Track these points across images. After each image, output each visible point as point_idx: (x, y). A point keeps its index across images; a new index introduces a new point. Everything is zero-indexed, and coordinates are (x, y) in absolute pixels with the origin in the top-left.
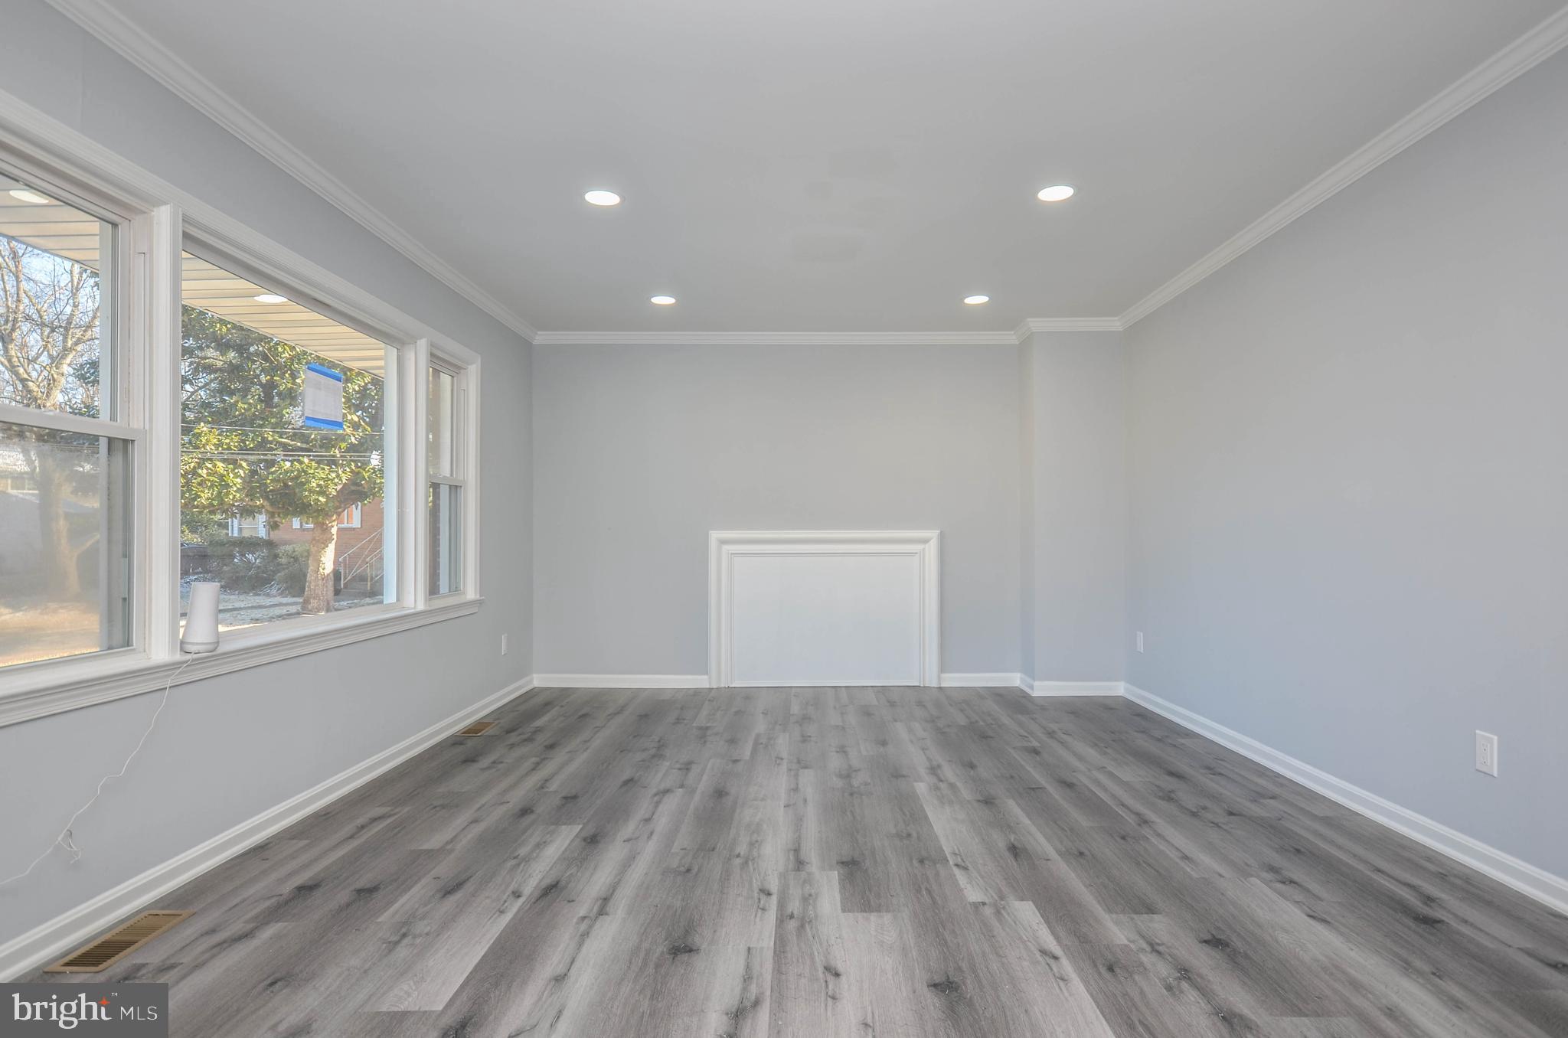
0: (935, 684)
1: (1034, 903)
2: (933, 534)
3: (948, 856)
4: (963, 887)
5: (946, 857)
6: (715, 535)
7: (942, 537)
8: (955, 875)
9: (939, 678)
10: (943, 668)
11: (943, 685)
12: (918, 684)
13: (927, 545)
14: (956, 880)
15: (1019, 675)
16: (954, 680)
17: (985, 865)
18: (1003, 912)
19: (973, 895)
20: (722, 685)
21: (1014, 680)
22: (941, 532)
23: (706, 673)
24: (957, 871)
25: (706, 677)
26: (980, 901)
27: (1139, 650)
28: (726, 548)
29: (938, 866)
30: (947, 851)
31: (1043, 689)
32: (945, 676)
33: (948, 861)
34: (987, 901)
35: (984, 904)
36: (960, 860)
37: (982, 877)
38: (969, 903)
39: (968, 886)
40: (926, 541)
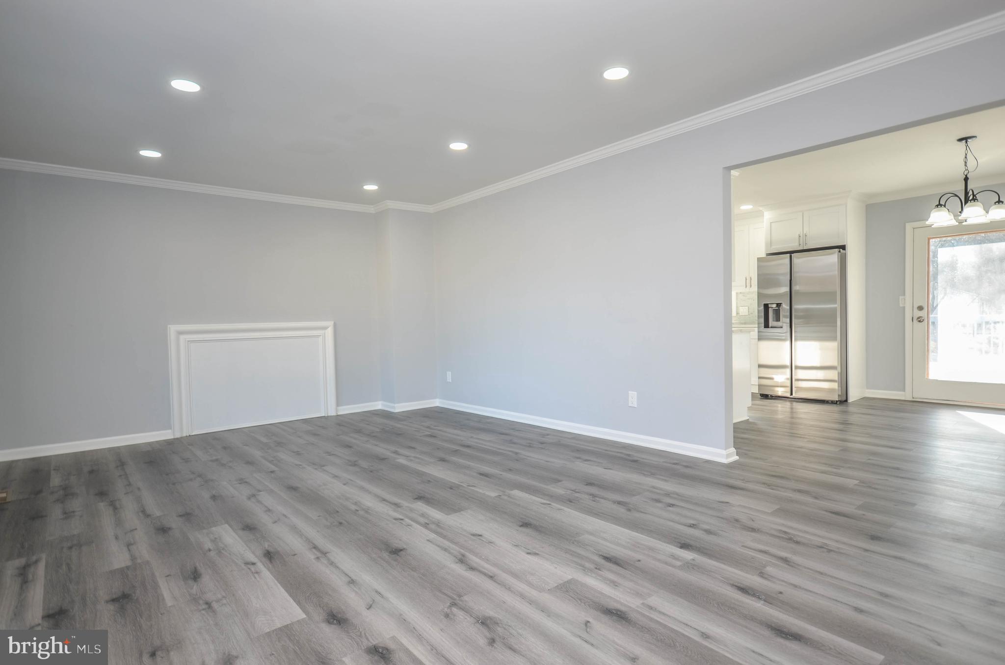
0: (335, 414)
2: (330, 324)
6: (173, 329)
7: (335, 325)
9: (337, 411)
10: (338, 404)
11: (339, 414)
12: (323, 415)
13: (326, 331)
15: (380, 402)
16: (345, 410)
20: (184, 435)
21: (379, 405)
22: (334, 323)
23: (171, 429)
25: (170, 431)
27: (448, 381)
28: (182, 337)
31: (399, 408)
32: (339, 408)
40: (325, 328)
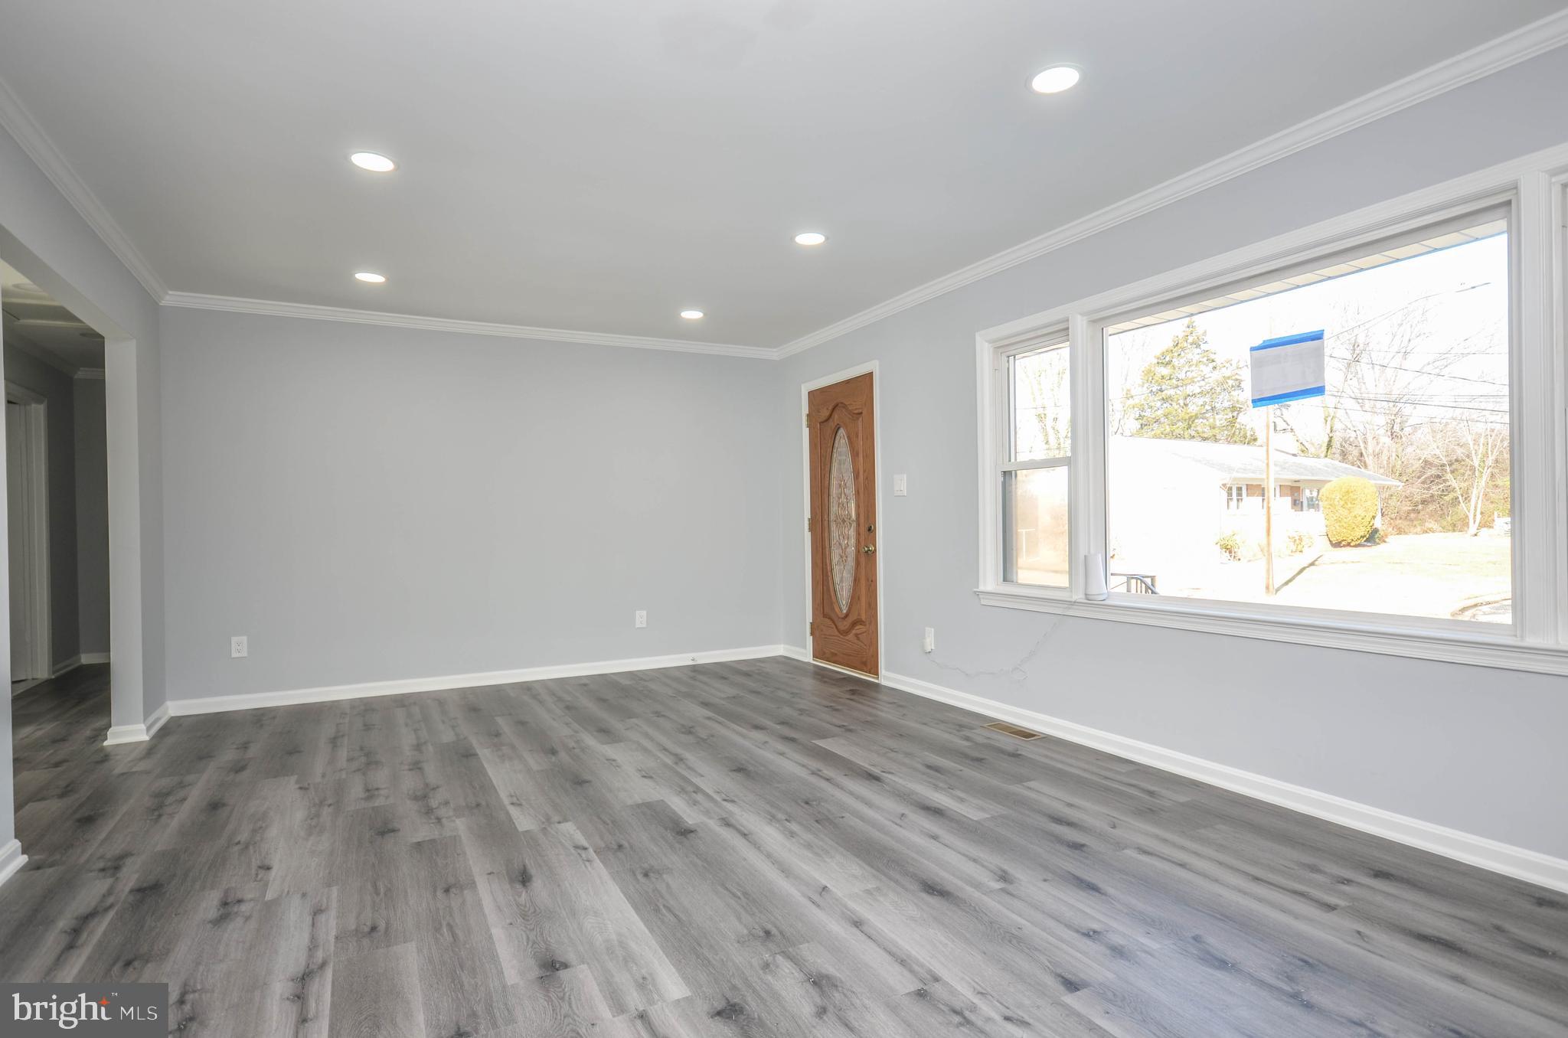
1: (517, 830)
3: (596, 857)
4: (578, 831)
5: (597, 855)
8: (586, 839)
14: (584, 835)
17: (558, 855)
18: (544, 820)
19: (569, 827)
24: (585, 844)
26: (562, 824)
29: (603, 846)
30: (598, 863)
33: (595, 852)
34: (557, 825)
35: (559, 823)
36: (584, 856)
37: (560, 842)
38: (570, 821)
39: (572, 832)
